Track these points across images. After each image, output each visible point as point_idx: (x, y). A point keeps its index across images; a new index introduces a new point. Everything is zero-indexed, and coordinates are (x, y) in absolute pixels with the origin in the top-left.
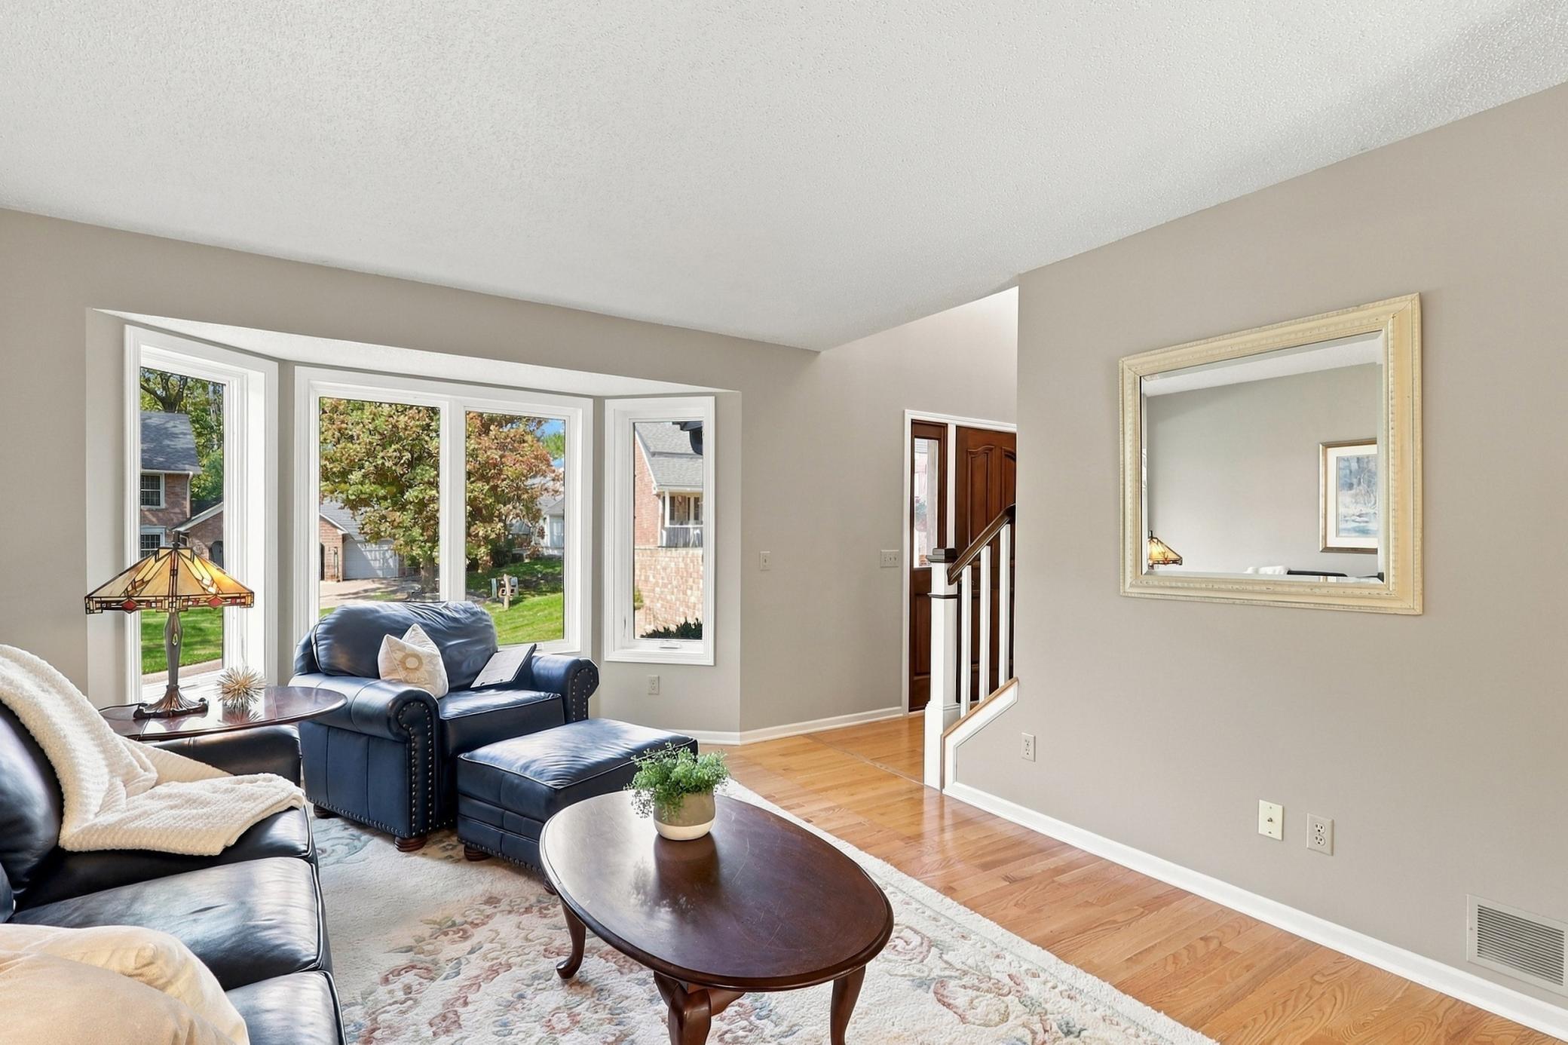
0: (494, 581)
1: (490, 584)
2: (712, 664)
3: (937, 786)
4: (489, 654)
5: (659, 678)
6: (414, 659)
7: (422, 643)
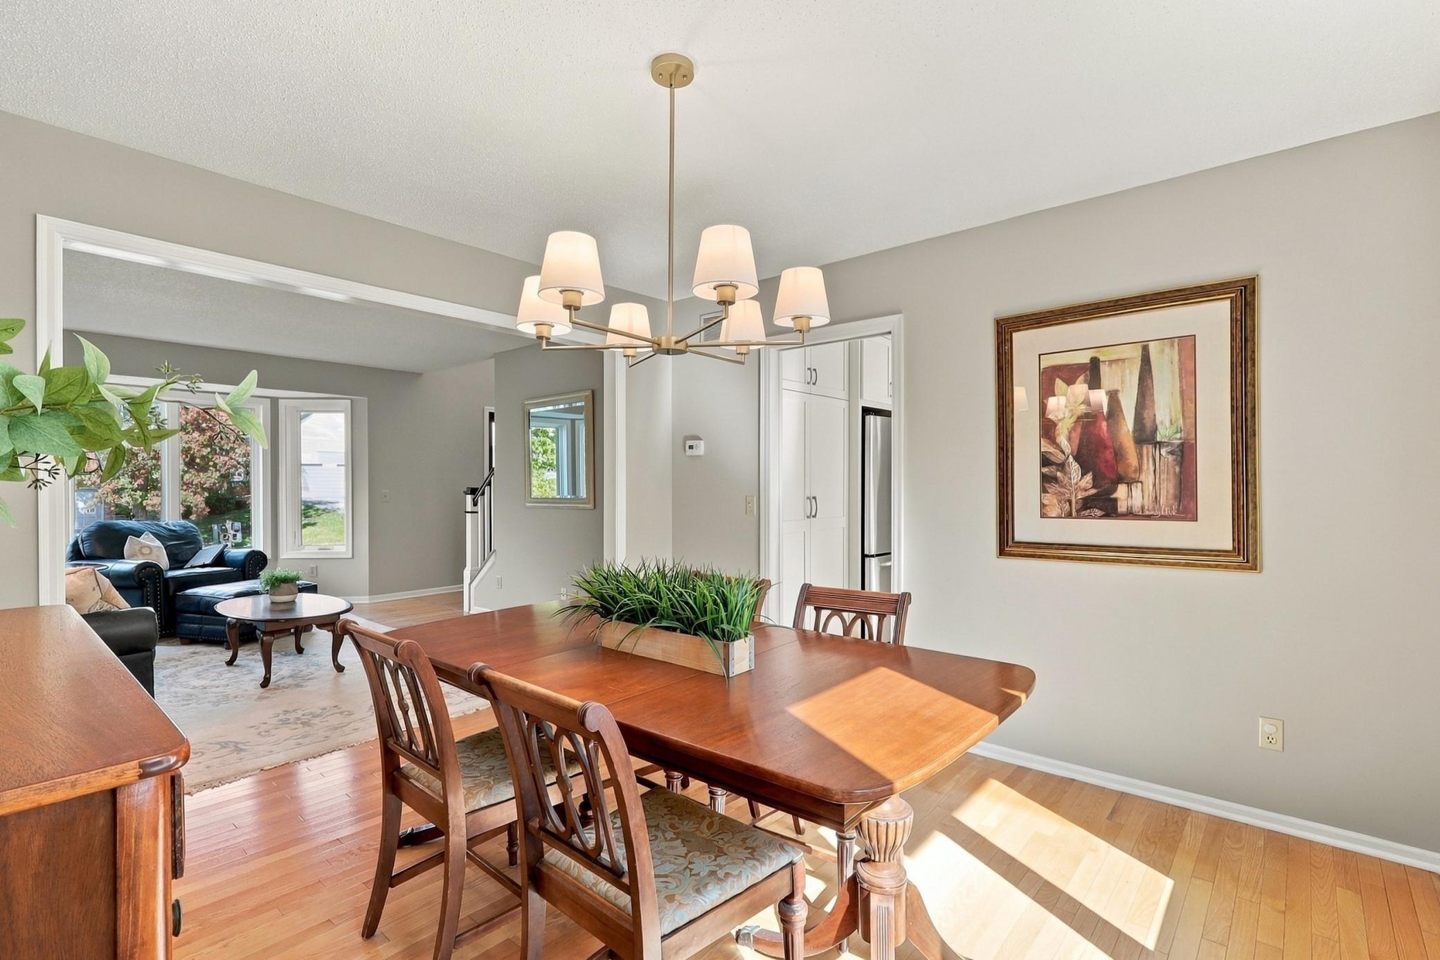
0: (215, 527)
1: (211, 530)
2: (351, 556)
3: (468, 611)
4: (197, 549)
5: (317, 567)
6: (147, 549)
7: (152, 541)
